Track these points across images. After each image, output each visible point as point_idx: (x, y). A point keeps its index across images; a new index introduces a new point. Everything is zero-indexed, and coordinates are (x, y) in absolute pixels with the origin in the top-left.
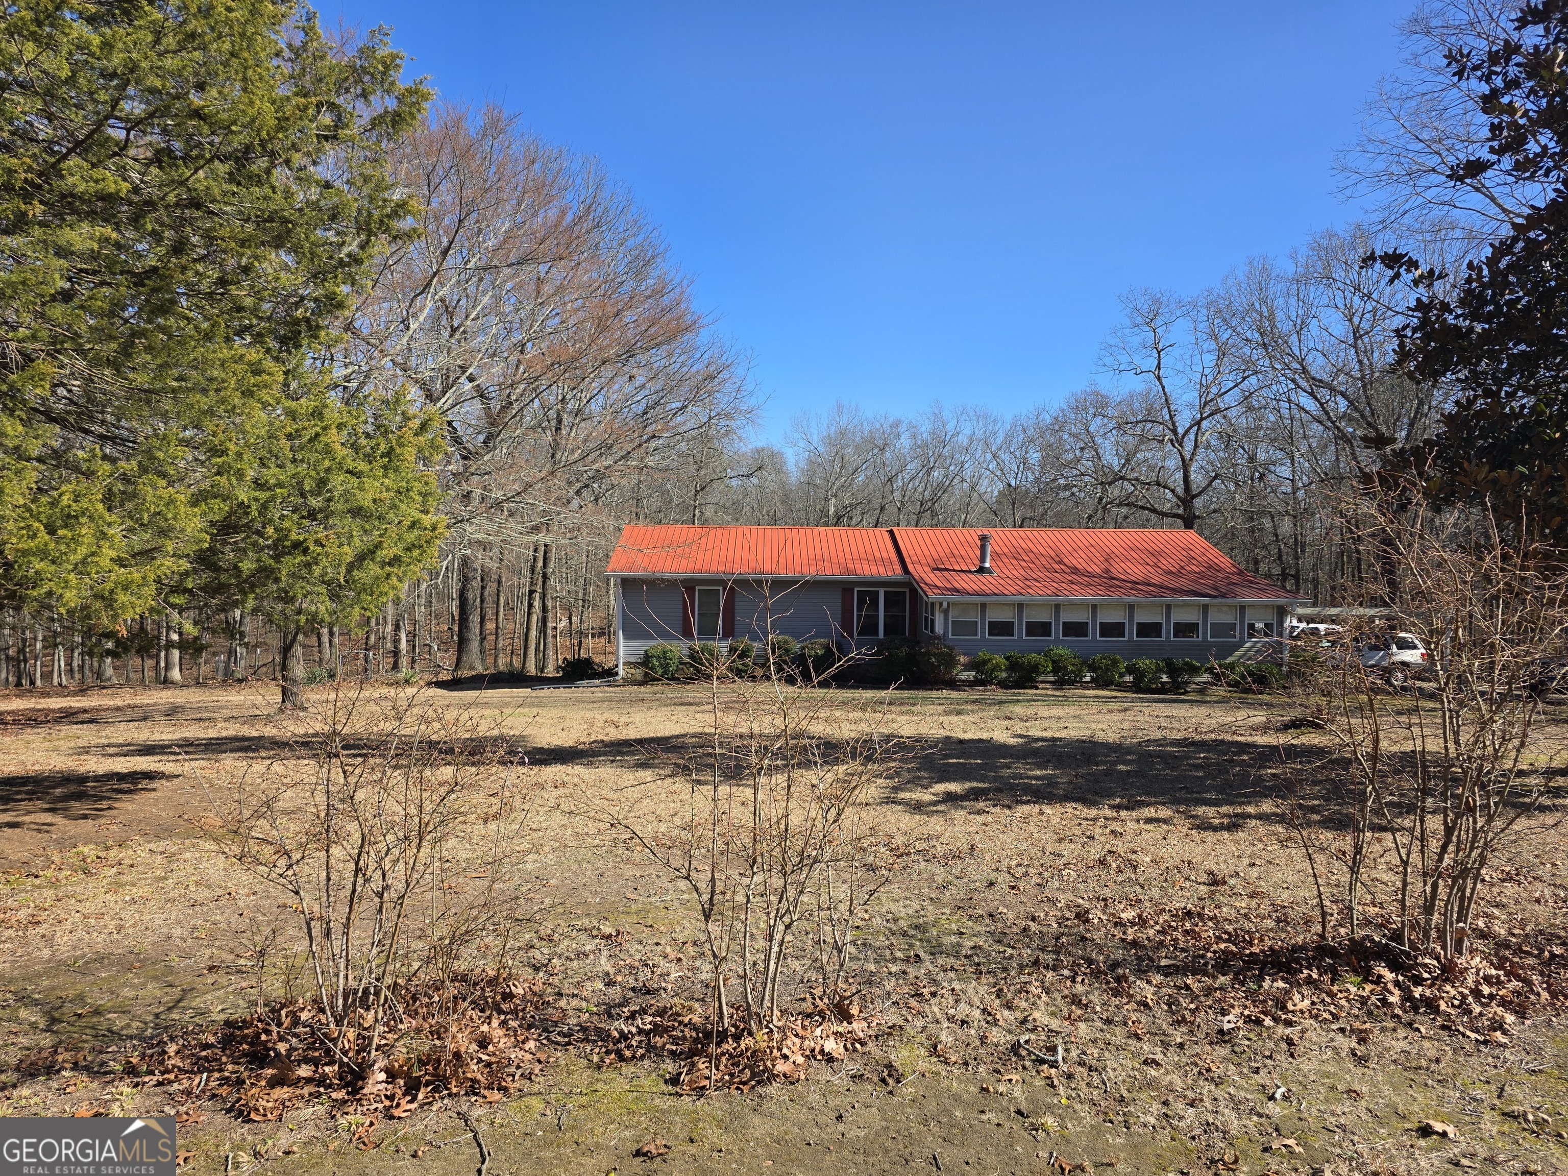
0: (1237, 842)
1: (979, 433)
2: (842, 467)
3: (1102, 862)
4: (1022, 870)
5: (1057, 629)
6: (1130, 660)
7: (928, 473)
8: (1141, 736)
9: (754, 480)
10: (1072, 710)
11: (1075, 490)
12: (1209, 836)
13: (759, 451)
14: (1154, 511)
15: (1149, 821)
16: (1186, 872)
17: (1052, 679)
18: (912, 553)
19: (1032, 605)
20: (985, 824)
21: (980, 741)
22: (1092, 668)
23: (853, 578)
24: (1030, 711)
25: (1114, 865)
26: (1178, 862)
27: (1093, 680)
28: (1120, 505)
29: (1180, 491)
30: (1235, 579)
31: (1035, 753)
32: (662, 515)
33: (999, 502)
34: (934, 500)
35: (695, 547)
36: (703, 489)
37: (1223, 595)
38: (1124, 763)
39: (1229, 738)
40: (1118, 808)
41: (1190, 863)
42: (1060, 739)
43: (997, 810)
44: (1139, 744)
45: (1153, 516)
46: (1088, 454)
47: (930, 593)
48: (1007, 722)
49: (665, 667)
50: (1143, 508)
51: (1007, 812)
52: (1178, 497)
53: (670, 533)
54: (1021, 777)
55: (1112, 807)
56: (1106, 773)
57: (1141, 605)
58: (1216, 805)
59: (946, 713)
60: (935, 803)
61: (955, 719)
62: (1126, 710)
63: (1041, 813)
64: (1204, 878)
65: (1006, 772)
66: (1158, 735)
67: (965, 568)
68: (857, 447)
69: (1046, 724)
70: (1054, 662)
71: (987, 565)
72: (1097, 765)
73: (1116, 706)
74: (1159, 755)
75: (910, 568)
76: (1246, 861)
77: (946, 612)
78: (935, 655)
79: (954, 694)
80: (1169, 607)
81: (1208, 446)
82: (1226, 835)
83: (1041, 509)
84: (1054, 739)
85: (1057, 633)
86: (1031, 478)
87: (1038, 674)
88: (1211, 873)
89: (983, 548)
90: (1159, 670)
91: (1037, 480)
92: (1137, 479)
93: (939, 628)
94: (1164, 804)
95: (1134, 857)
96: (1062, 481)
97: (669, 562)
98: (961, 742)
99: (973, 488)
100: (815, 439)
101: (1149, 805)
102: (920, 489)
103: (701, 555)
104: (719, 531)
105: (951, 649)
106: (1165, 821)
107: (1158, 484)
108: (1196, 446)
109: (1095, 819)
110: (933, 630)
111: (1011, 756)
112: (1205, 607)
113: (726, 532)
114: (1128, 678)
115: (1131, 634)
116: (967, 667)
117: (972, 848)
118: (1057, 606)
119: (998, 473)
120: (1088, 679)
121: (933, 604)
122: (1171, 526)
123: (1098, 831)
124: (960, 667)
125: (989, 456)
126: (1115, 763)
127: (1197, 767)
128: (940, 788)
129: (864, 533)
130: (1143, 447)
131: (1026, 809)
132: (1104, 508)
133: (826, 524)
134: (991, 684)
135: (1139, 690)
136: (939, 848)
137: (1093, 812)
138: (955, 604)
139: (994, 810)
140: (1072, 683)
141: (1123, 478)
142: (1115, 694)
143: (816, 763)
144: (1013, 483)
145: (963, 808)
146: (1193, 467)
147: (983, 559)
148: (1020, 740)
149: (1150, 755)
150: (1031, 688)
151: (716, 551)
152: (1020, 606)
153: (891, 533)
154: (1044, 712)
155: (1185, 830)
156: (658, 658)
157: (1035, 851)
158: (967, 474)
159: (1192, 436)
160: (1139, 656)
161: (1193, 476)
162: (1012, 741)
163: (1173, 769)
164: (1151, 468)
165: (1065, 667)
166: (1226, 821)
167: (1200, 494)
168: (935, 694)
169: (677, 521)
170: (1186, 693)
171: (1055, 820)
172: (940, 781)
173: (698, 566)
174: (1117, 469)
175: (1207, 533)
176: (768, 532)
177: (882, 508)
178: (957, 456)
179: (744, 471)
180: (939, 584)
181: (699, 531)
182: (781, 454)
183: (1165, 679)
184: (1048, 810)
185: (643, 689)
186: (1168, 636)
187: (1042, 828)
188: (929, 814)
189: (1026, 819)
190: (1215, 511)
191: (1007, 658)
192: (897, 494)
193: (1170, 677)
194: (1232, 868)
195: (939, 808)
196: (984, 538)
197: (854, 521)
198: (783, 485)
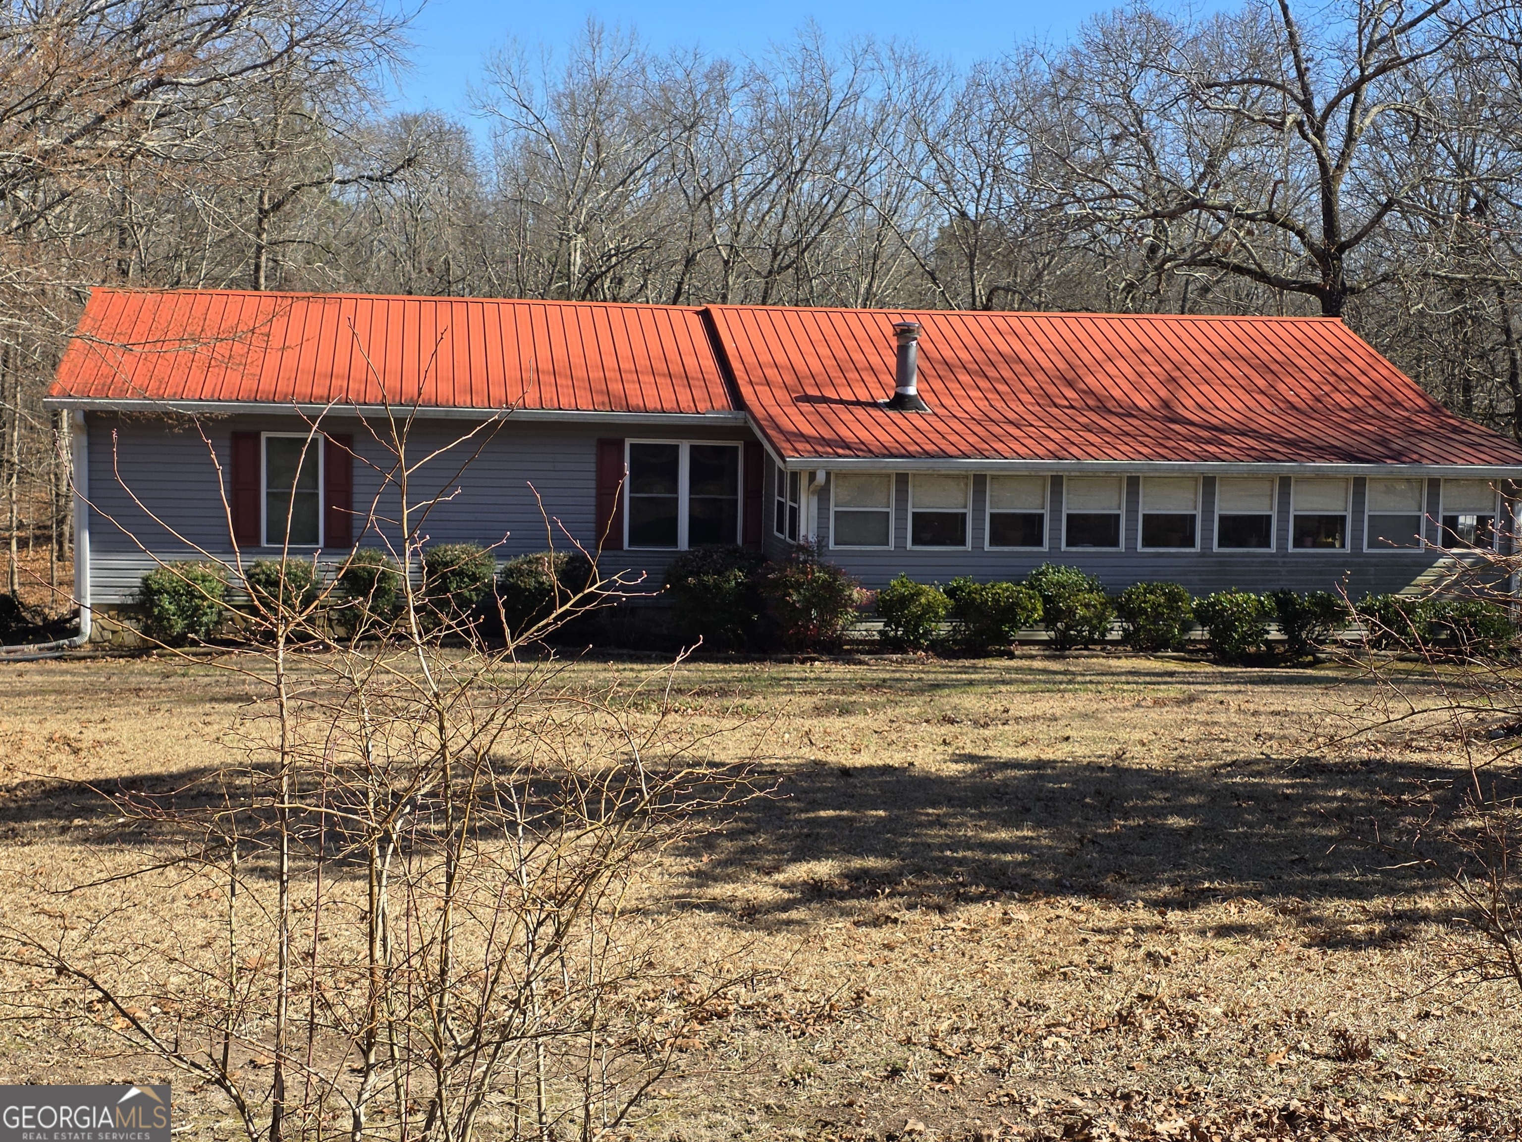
0: (1397, 970)
1: (901, 99)
2: (599, 166)
3: (1125, 1019)
4: (958, 1040)
5: (1055, 529)
6: (1205, 594)
7: (792, 181)
8: (1221, 753)
9: (398, 190)
10: (1081, 701)
11: (1099, 227)
12: (1343, 959)
13: (408, 123)
14: (1261, 276)
15: (1223, 931)
16: (1292, 1033)
17: (1044, 636)
18: (750, 359)
19: (1003, 477)
20: (890, 947)
21: (887, 769)
22: (1126, 613)
23: (621, 416)
24: (994, 705)
25: (1148, 1025)
26: (1277, 1015)
27: (1127, 638)
28: (1193, 262)
29: (1316, 233)
30: (1424, 422)
31: (999, 793)
32: (180, 266)
33: (940, 253)
34: (801, 246)
35: (258, 341)
36: (276, 207)
37: (1398, 456)
38: (1182, 811)
39: (1395, 756)
40: (1162, 905)
41: (1301, 1014)
42: (1051, 764)
43: (915, 915)
44: (1215, 772)
45: (1262, 287)
46: (1129, 148)
47: (788, 451)
48: (946, 730)
49: (192, 615)
50: (1239, 270)
51: (936, 918)
52: (1310, 246)
53: (198, 311)
54: (967, 844)
55: (1151, 904)
56: (1145, 834)
57: (1229, 479)
58: (1361, 896)
59: (819, 711)
60: (786, 906)
61: (835, 723)
62: (1191, 699)
63: (1006, 920)
64: (1326, 1045)
65: (936, 834)
66: (1254, 751)
67: (864, 397)
68: (633, 121)
69: (1026, 731)
70: (1047, 600)
71: (912, 391)
72: (1126, 816)
73: (1173, 691)
74: (1253, 794)
75: (746, 391)
76: (1412, 1008)
77: (823, 494)
78: (798, 586)
79: (839, 671)
80: (1285, 482)
81: (1376, 140)
82: (1377, 956)
83: (1030, 269)
84: (1040, 764)
85: (1054, 538)
86: (1008, 199)
87: (1015, 626)
88: (1340, 1035)
89: (902, 353)
90: (1264, 615)
91: (1021, 206)
92: (1228, 208)
93: (807, 529)
94: (1257, 895)
95: (1189, 1006)
96: (1073, 210)
97: (196, 375)
98: (846, 772)
99: (885, 220)
100: (540, 100)
101: (1227, 897)
102: (772, 220)
103: (273, 359)
104: (315, 308)
105: (834, 573)
106: (1258, 931)
107: (1271, 218)
108: (1350, 139)
109: (1116, 931)
110: (793, 534)
111: (950, 801)
112: (1360, 483)
113: (331, 310)
114: (1199, 633)
115: (1206, 539)
116: (870, 611)
117: (859, 997)
118: (1057, 481)
119: (941, 187)
120: (1115, 635)
121: (795, 476)
122: (1300, 310)
123: (1121, 953)
124: (852, 612)
125: (921, 149)
126: (1162, 812)
127: (1325, 818)
128: (800, 871)
129: (646, 315)
130: (1243, 137)
131: (976, 911)
132: (1159, 269)
133: (564, 294)
134: (917, 647)
135: (1223, 659)
136: (789, 1000)
137: (1114, 916)
138: (843, 475)
139: (907, 916)
140: (1087, 643)
141: (1198, 204)
142: (1172, 666)
143: (513, 825)
144: (971, 210)
145: (845, 913)
146: (1345, 183)
147: (903, 379)
148: (969, 767)
149: (1234, 793)
150: (1001, 655)
151: (309, 349)
152: (980, 480)
153: (706, 316)
154: (1022, 706)
155: (1295, 948)
156: (174, 594)
157: (990, 1001)
158: (875, 189)
159: (1341, 117)
160: (1224, 585)
161: (1343, 202)
162: (953, 769)
163: (1280, 822)
164: (1258, 183)
165: (1071, 611)
166: (1378, 928)
167: (1357, 239)
168: (796, 670)
169: (215, 281)
170: (1316, 663)
171: (1035, 934)
172: (799, 856)
173: (267, 385)
174: (1189, 183)
175: (1371, 324)
176: (427, 308)
177: (690, 261)
178: (852, 148)
179: (375, 167)
180: (807, 430)
181: (267, 304)
182: (460, 133)
183: (1274, 633)
184: (1020, 913)
185: (138, 664)
186: (1282, 545)
187: (1006, 950)
188: (772, 929)
189: (973, 933)
190: (1385, 278)
191: (951, 593)
192: (722, 230)
193: (1283, 630)
194: (1383, 1023)
195: (794, 914)
196: (904, 333)
197: (626, 289)
198: (465, 203)
